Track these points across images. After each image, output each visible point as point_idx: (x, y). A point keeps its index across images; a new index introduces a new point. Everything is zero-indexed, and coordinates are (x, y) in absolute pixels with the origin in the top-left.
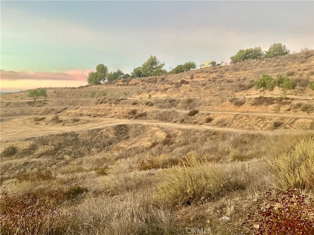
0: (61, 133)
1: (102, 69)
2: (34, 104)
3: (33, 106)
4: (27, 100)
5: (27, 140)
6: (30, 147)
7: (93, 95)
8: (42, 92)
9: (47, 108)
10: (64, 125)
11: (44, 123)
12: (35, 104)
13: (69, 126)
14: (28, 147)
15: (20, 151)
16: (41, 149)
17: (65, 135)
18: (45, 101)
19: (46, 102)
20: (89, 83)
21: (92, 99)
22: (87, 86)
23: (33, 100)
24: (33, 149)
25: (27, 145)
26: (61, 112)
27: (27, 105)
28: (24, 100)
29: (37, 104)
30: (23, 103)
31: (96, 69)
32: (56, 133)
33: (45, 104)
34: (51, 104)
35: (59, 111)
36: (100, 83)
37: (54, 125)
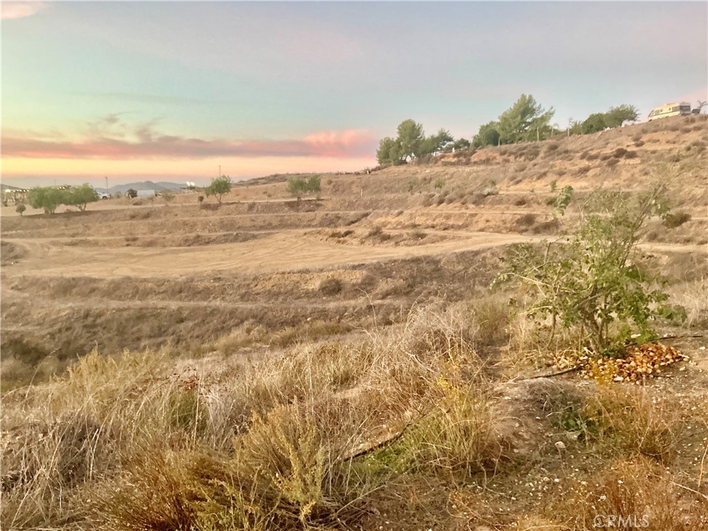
0: (409, 258)
1: (410, 131)
2: (298, 206)
3: (298, 211)
4: (278, 198)
5: (354, 268)
6: (364, 280)
7: (411, 187)
8: (312, 183)
9: (327, 215)
10: (397, 244)
11: (355, 241)
12: (300, 206)
13: (407, 245)
14: (360, 281)
15: (348, 287)
16: (383, 285)
17: (416, 260)
18: (319, 200)
19: (320, 202)
20: (380, 162)
21: (409, 194)
22: (378, 169)
23: (296, 199)
24: (370, 284)
25: (357, 277)
26: (356, 221)
27: (286, 209)
28: (275, 199)
29: (304, 205)
30: (279, 205)
31: (398, 131)
32: (400, 258)
33: (318, 205)
34: (330, 205)
35: (351, 219)
36: (405, 162)
37: (377, 245)
